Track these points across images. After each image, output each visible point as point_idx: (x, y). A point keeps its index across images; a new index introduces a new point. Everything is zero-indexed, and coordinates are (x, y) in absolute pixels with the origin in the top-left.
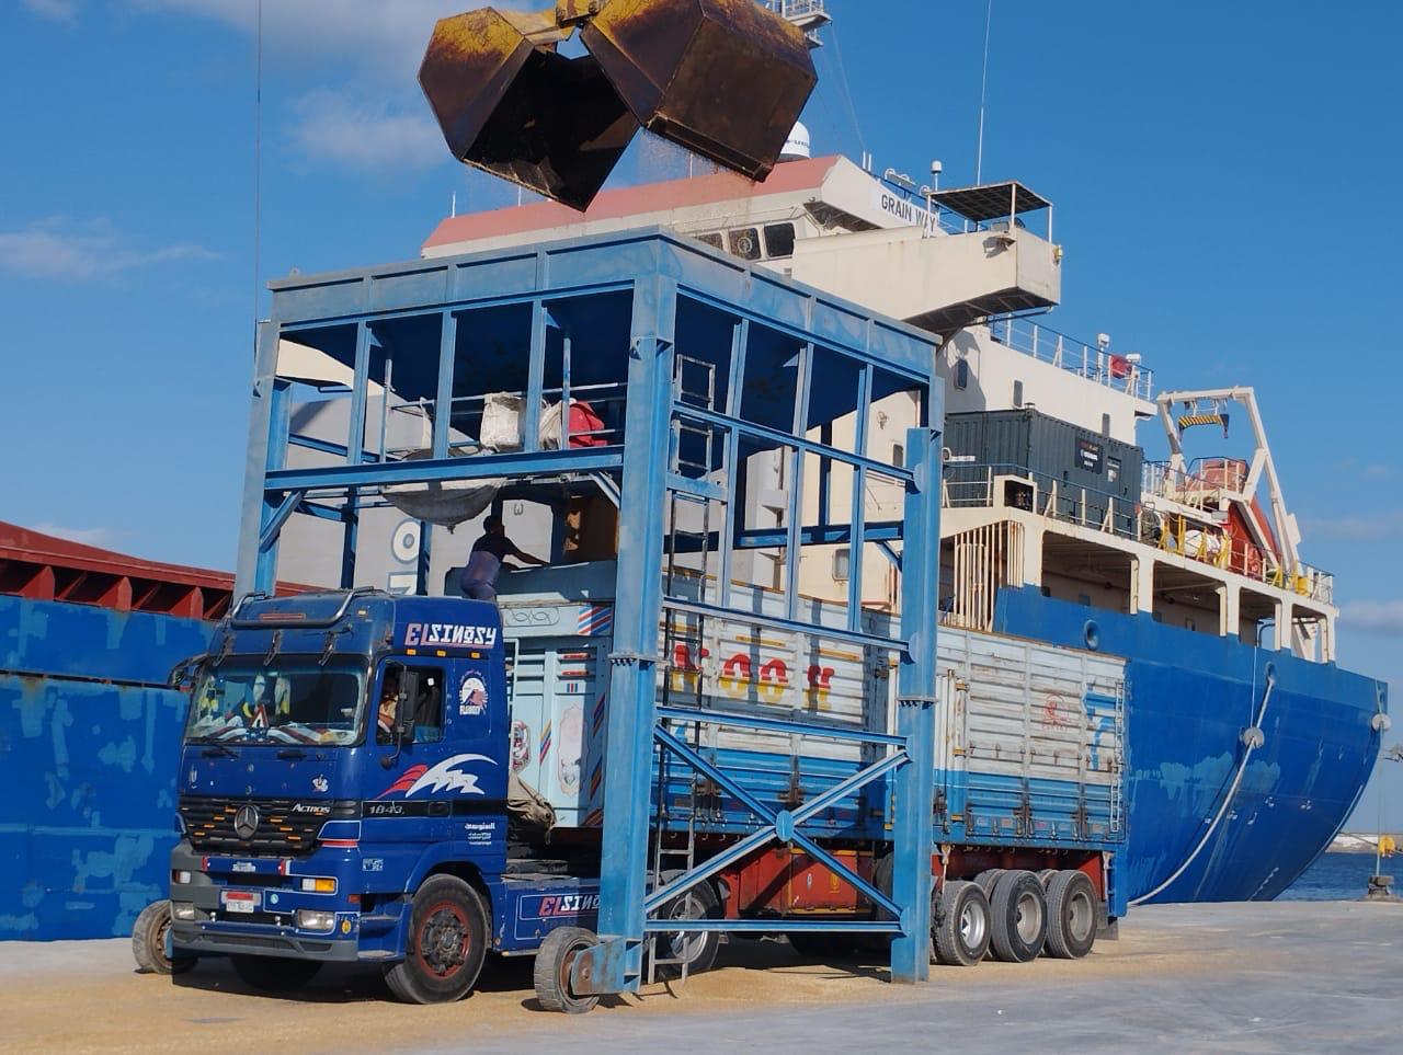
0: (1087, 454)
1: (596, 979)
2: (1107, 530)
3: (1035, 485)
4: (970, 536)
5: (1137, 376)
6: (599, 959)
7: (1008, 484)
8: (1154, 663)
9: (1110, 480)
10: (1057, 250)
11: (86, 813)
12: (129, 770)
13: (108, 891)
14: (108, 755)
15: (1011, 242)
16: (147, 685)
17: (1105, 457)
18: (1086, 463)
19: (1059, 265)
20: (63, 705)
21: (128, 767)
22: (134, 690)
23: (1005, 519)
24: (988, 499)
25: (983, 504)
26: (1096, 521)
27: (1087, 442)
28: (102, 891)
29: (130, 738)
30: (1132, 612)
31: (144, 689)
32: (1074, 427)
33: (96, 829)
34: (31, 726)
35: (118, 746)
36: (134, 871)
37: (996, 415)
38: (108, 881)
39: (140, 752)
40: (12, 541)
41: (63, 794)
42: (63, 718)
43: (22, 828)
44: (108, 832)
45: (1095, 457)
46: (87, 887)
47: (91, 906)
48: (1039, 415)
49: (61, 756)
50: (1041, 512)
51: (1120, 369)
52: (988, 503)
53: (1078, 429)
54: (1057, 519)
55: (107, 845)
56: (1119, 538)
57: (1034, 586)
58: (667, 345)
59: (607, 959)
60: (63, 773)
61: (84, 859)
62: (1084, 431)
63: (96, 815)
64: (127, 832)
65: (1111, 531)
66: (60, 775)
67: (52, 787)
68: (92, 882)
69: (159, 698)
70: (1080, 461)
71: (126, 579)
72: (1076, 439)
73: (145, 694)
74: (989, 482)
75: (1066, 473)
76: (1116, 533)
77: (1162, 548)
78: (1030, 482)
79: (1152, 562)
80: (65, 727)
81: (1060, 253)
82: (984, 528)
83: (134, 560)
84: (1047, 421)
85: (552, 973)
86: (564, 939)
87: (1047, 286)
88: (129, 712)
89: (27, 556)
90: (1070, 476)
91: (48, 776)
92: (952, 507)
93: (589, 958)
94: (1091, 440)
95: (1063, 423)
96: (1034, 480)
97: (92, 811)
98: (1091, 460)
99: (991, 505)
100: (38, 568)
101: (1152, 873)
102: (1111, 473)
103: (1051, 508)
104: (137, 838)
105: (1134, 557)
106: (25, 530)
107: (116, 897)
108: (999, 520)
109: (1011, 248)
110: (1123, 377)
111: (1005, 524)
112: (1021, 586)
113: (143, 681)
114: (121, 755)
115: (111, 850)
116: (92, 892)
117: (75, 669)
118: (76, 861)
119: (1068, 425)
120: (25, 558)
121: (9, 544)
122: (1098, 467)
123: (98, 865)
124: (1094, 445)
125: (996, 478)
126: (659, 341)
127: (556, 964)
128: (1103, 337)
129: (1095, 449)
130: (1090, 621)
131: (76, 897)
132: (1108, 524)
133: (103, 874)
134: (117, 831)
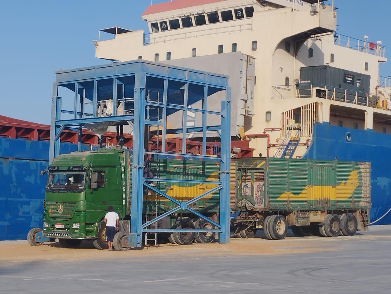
0: (348, 79)
1: (129, 243)
2: (355, 103)
3: (327, 90)
4: (306, 107)
5: (380, 49)
6: (129, 239)
7: (317, 90)
8: (373, 145)
9: (358, 86)
10: (335, 13)
11: (22, 195)
12: (33, 183)
13: (29, 215)
14: (27, 179)
15: (317, 12)
16: (37, 160)
17: (355, 79)
18: (348, 81)
19: (336, 18)
20: (14, 166)
21: (33, 182)
22: (34, 161)
23: (316, 101)
24: (311, 95)
25: (309, 97)
26: (351, 100)
27: (349, 75)
28: (27, 216)
29: (33, 175)
30: (365, 129)
31: (37, 161)
32: (343, 70)
33: (25, 199)
34: (6, 172)
35: (30, 177)
36: (36, 210)
37: (316, 67)
38: (29, 213)
39: (36, 178)
40: (3, 120)
41: (15, 190)
42: (14, 169)
43: (5, 199)
44: (28, 200)
45: (351, 79)
46: (23, 214)
47: (24, 219)
48: (330, 67)
49: (14, 179)
50: (329, 98)
51: (373, 46)
52: (311, 96)
53: (345, 71)
54: (335, 100)
55: (28, 203)
56: (359, 105)
57: (327, 122)
58: (143, 89)
59: (131, 239)
60: (15, 184)
61: (21, 207)
62: (347, 71)
63: (25, 195)
64: (33, 200)
65: (356, 103)
66: (14, 184)
67: (12, 188)
68: (24, 213)
69: (41, 163)
70: (345, 81)
71: (36, 130)
72: (344, 74)
73: (37, 163)
74: (311, 90)
75: (340, 85)
76: (358, 104)
77: (377, 108)
78: (325, 89)
79: (373, 113)
80: (15, 172)
81: (335, 14)
82: (310, 104)
83: (38, 124)
84: (333, 69)
85: (117, 242)
86: (119, 234)
87: (331, 25)
88: (33, 167)
89: (8, 124)
90: (342, 86)
91: (11, 185)
92: (301, 98)
93: (127, 239)
94: (350, 74)
95: (339, 69)
96: (326, 88)
97: (23, 194)
98: (350, 80)
99: (312, 97)
100: (11, 127)
101: (376, 212)
102: (358, 84)
103: (334, 97)
104: (36, 201)
105: (365, 111)
106: (7, 117)
107: (31, 217)
108: (314, 102)
109: (318, 14)
110: (374, 49)
111: (316, 103)
112: (322, 122)
113: (37, 159)
114: (31, 179)
115: (29, 205)
116: (24, 216)
117: (18, 156)
118: (19, 207)
119: (341, 70)
120: (7, 125)
121: (3, 121)
122: (353, 83)
123: (26, 208)
124: (351, 75)
125: (313, 88)
126: (141, 88)
127: (118, 240)
128: (366, 37)
129: (352, 77)
130: (348, 133)
131: (20, 217)
132: (355, 101)
133: (27, 211)
134: (30, 199)
